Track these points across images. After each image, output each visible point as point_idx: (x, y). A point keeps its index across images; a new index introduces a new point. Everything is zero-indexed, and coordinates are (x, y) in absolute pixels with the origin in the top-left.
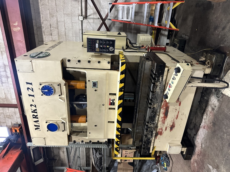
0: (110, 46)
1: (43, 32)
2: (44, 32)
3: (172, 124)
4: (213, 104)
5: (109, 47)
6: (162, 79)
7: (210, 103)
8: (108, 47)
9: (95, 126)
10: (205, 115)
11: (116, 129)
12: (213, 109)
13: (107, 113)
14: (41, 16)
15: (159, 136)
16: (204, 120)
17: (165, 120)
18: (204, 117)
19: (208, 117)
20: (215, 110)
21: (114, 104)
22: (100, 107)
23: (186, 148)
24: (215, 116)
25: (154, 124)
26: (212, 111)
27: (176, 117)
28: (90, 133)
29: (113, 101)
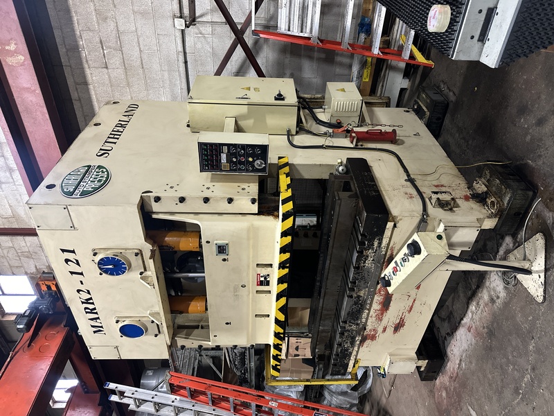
0: (255, 159)
1: (84, 61)
2: (87, 61)
3: (398, 321)
4: (494, 290)
5: (254, 161)
6: (380, 244)
7: (487, 284)
8: (251, 159)
9: (227, 324)
10: (474, 303)
11: (273, 334)
12: (492, 301)
13: (252, 301)
14: (75, 19)
15: (368, 342)
16: (469, 314)
17: (382, 314)
18: (470, 307)
19: (479, 312)
20: (497, 304)
21: (268, 283)
22: (236, 289)
23: (427, 361)
24: (495, 317)
25: (357, 324)
26: (490, 304)
27: (408, 308)
28: (215, 336)
29: (265, 278)
